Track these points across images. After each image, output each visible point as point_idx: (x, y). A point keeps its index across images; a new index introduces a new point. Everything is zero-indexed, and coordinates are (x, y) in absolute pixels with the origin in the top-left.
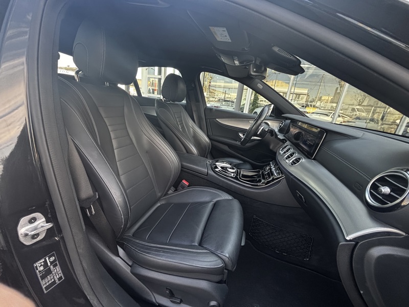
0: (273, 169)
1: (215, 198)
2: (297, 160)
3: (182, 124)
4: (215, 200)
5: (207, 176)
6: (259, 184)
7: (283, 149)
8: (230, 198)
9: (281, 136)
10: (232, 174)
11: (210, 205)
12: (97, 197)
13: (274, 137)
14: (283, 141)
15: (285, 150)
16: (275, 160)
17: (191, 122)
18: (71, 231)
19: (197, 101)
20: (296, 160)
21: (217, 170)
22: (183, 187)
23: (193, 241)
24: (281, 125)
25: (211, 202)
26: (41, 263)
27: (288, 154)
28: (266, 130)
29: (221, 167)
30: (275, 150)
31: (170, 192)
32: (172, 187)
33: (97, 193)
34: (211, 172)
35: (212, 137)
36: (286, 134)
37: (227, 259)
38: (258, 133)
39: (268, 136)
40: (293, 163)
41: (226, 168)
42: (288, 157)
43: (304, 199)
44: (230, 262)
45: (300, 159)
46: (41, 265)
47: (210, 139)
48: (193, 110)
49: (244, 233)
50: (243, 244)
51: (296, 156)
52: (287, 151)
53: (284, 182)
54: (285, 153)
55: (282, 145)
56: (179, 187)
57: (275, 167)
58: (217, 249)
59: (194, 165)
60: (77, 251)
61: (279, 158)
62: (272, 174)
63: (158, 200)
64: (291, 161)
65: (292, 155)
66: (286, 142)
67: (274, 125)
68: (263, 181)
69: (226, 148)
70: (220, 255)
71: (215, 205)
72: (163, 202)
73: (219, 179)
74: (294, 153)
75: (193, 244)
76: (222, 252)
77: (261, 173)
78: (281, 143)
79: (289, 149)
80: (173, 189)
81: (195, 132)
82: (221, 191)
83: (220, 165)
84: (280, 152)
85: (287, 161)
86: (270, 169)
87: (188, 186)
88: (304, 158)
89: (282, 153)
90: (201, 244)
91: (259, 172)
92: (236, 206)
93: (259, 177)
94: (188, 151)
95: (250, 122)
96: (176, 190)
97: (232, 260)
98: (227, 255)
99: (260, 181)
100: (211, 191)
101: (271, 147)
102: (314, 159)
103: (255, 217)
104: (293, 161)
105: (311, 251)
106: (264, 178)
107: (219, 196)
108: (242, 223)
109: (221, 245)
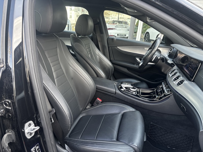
0: (164, 88)
1: (123, 111)
2: (182, 82)
3: (91, 53)
4: (123, 112)
5: (115, 94)
6: (154, 99)
7: (171, 72)
8: (134, 110)
9: (170, 61)
10: (134, 93)
11: (120, 116)
12: (55, 111)
13: (165, 62)
14: (172, 65)
15: (173, 73)
16: (166, 81)
17: (97, 51)
18: (48, 131)
19: (102, 32)
20: (180, 81)
21: (122, 90)
22: (98, 103)
23: (112, 138)
24: (170, 51)
25: (119, 113)
26: (33, 149)
27: (175, 77)
28: (159, 58)
29: (125, 88)
30: (165, 73)
31: (88, 107)
32: (89, 104)
33: (54, 109)
34: (118, 92)
35: (114, 62)
36: (174, 58)
37: (136, 148)
38: (153, 60)
39: (160, 62)
40: (179, 84)
41: (129, 88)
42: (175, 79)
43: (185, 110)
44: (138, 150)
45: (183, 81)
46: (34, 150)
47: (112, 63)
48: (98, 40)
49: (145, 133)
50: (145, 140)
51: (181, 78)
52: (175, 74)
53: (172, 97)
54: (173, 76)
55: (171, 69)
56: (95, 103)
57: (165, 86)
58: (129, 142)
59: (105, 86)
60: (51, 142)
61: (169, 79)
62: (164, 92)
63: (80, 113)
64: (177, 83)
65: (178, 78)
66: (174, 66)
67: (165, 52)
68: (157, 97)
69: (125, 70)
70: (131, 145)
71: (123, 115)
72: (84, 115)
73: (125, 97)
74: (179, 77)
75: (113, 140)
76: (133, 144)
77: (155, 91)
78: (170, 67)
79: (176, 73)
80: (90, 105)
81: (100, 59)
82: (127, 106)
83: (124, 86)
84: (170, 75)
85: (174, 82)
86: (162, 88)
87: (102, 102)
88: (186, 80)
89: (171, 75)
90: (118, 140)
91: (154, 90)
92: (138, 115)
93: (154, 94)
94: (98, 75)
95: (145, 49)
96: (92, 106)
97: (139, 149)
98: (136, 146)
99: (155, 97)
100: (119, 105)
101: (163, 71)
102: (193, 81)
103: (151, 123)
104: (178, 83)
105: (192, 146)
106: (158, 95)
107: (125, 109)
108: (144, 127)
109: (131, 140)
